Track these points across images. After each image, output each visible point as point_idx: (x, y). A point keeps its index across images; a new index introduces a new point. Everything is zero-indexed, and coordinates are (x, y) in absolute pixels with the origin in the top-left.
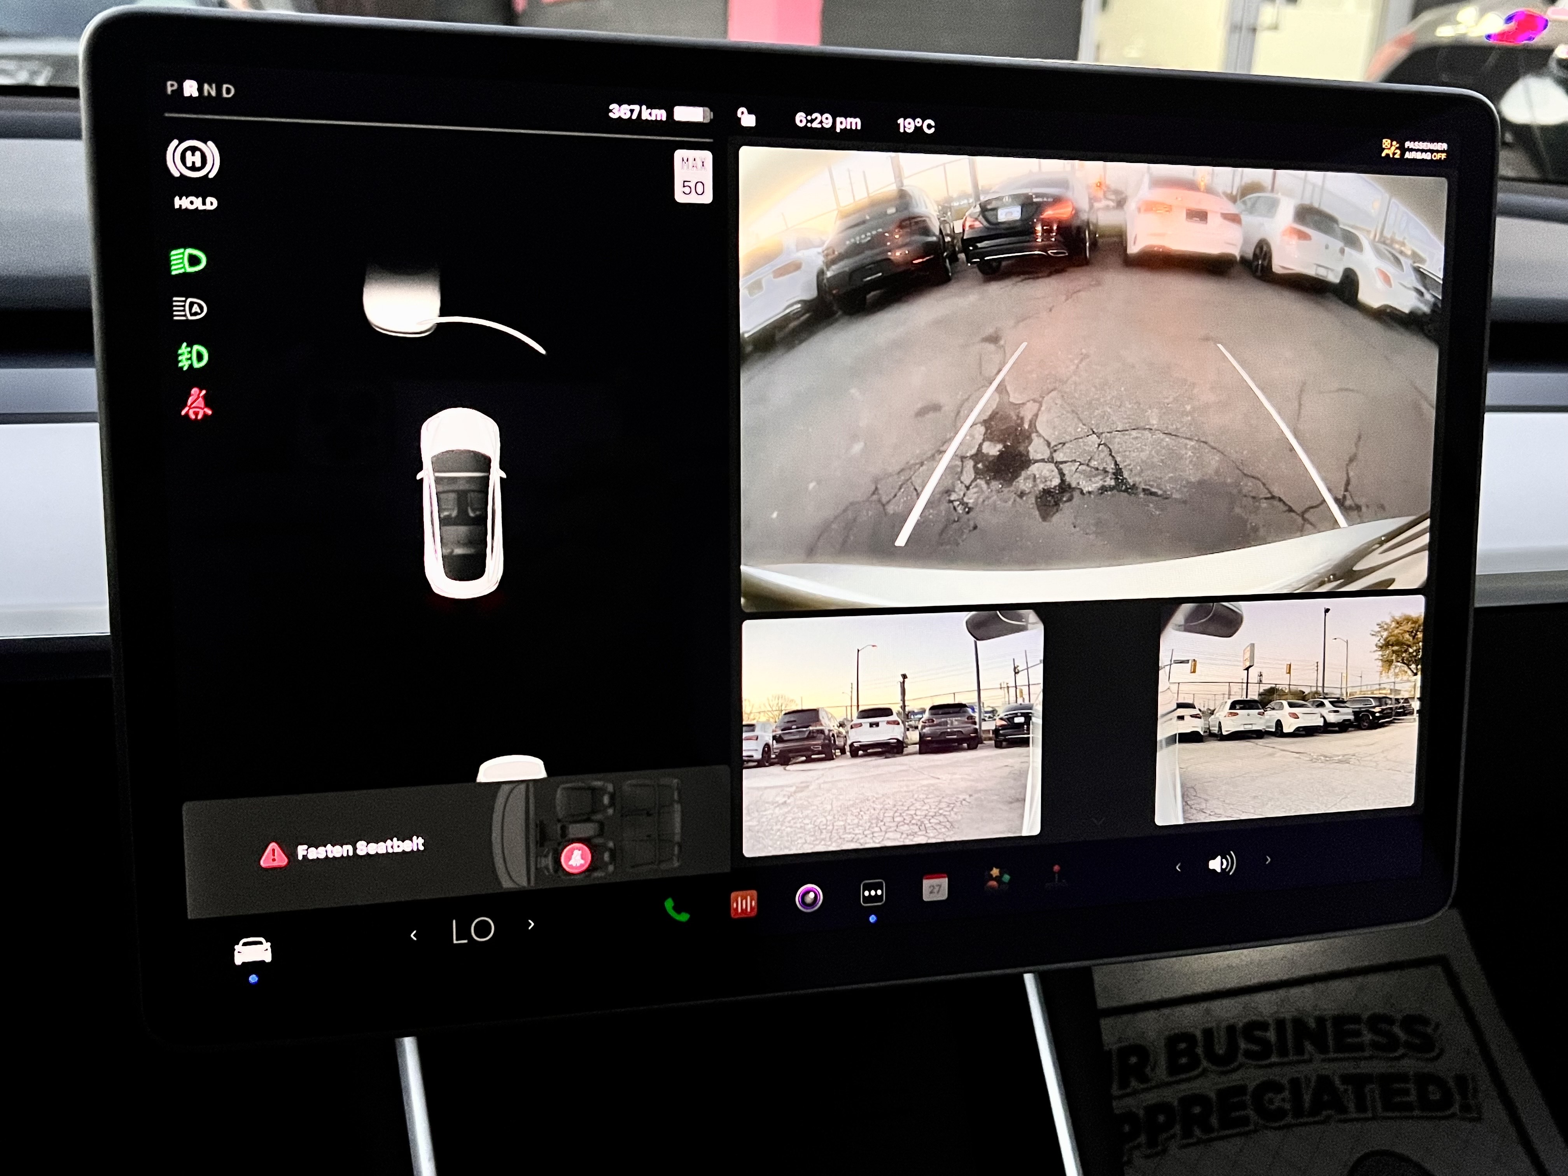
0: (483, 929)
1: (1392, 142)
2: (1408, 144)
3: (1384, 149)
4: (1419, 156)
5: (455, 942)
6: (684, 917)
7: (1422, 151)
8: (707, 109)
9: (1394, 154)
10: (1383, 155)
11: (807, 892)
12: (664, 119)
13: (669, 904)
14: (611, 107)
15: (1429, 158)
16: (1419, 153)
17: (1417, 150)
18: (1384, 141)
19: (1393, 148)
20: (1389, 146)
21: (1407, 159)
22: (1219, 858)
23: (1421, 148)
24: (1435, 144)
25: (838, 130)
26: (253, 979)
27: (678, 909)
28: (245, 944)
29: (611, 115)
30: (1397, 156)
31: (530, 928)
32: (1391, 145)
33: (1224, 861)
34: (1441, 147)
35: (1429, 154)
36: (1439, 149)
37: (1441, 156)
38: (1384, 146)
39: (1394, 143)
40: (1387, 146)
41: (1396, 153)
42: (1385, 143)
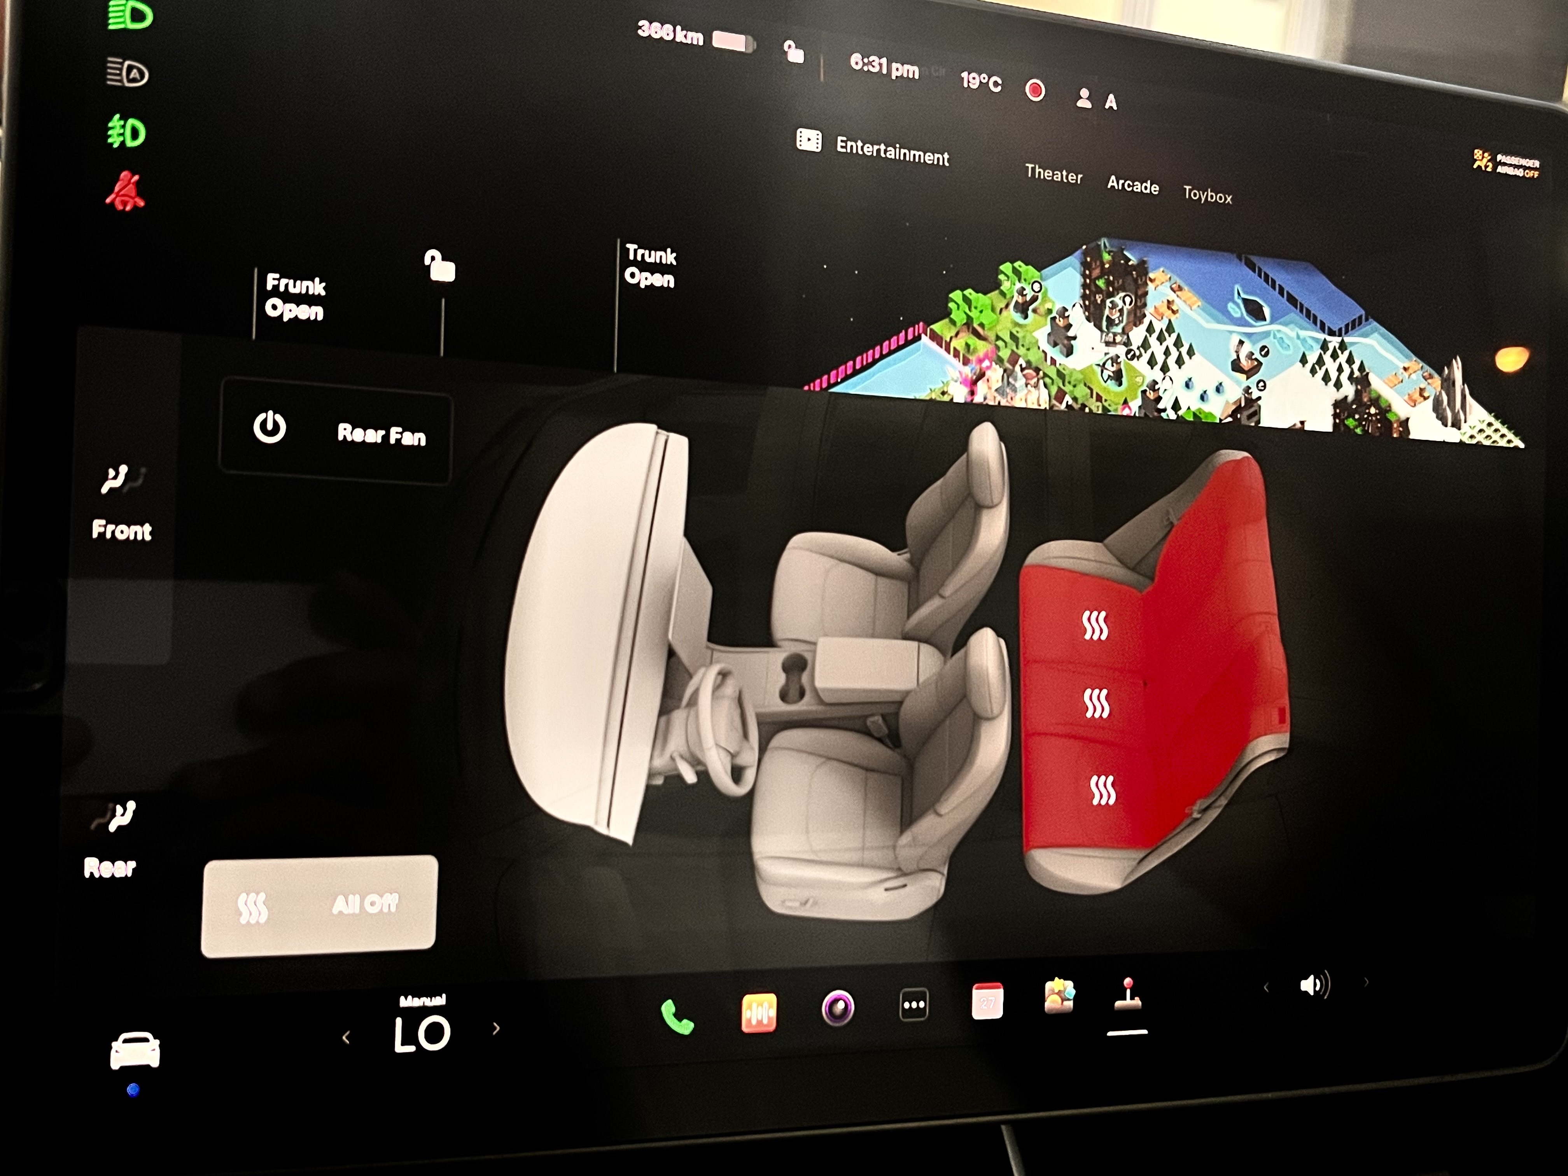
0: (435, 1033)
1: (1483, 153)
2: (1500, 157)
3: (1476, 160)
4: (1511, 171)
5: (399, 1048)
6: (685, 1027)
7: (1515, 166)
8: (750, 38)
9: (1486, 167)
10: (1475, 166)
11: (836, 1001)
12: (701, 43)
13: (668, 1009)
14: (641, 23)
15: (1521, 175)
16: (1512, 168)
17: (1510, 165)
18: (1476, 151)
19: (1485, 160)
20: (1480, 158)
21: (1499, 173)
22: (1312, 977)
23: (1513, 163)
24: (1528, 160)
25: (894, 78)
26: (132, 1089)
27: (679, 1016)
28: (126, 1041)
29: (640, 32)
30: (1489, 169)
31: (495, 1033)
32: (1483, 157)
33: (1318, 981)
34: (1534, 165)
35: (1521, 170)
36: (1532, 166)
37: (1534, 174)
38: (1475, 157)
39: (1486, 155)
40: (1478, 157)
41: (1488, 166)
42: (1476, 154)
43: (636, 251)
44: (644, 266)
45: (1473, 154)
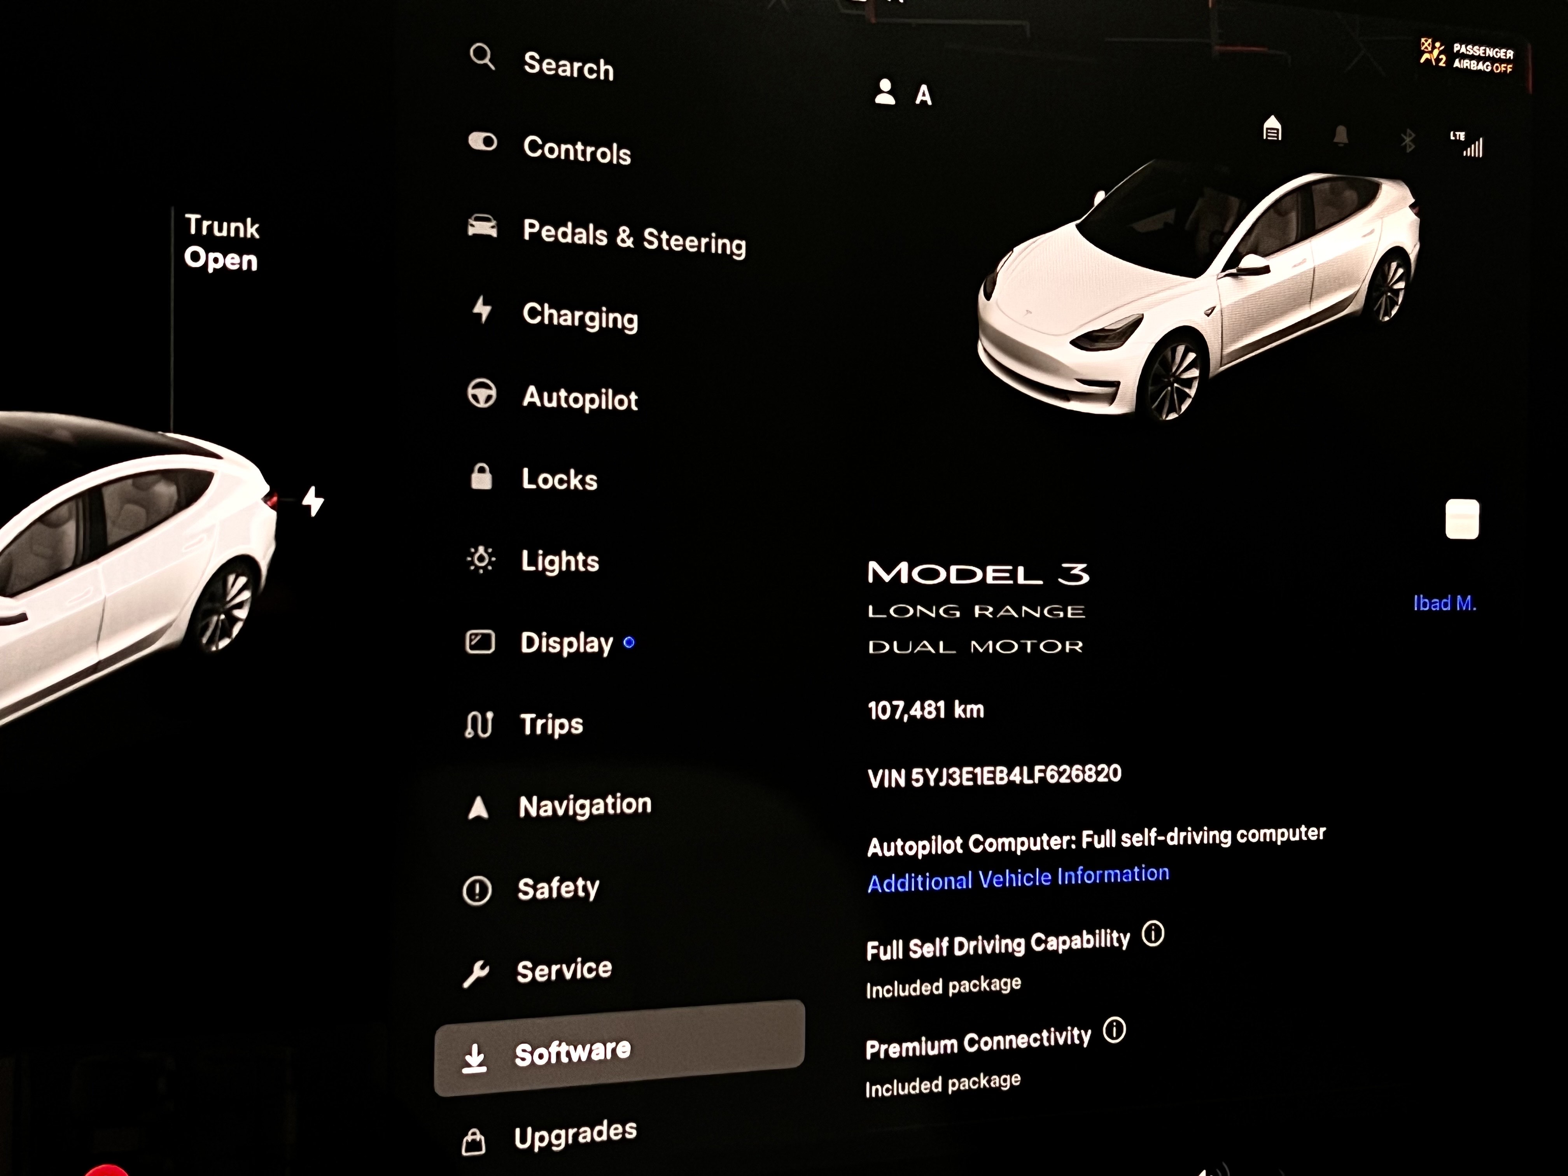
1: (1433, 43)
2: (1457, 47)
3: (1424, 52)
4: (1473, 65)
7: (1479, 59)
9: (1438, 60)
10: (1422, 61)
15: (1489, 70)
16: (1474, 62)
17: (1472, 57)
18: (1423, 40)
19: (1436, 52)
20: (1430, 49)
21: (1457, 67)
23: (1476, 55)
24: (1497, 49)
30: (1442, 64)
32: (1434, 48)
34: (1506, 56)
35: (1488, 63)
36: (1503, 57)
37: (1506, 67)
38: (1423, 48)
39: (1438, 44)
40: (1426, 48)
41: (1442, 59)
42: (1423, 44)
43: (199, 223)
44: (211, 243)
45: (1419, 44)
